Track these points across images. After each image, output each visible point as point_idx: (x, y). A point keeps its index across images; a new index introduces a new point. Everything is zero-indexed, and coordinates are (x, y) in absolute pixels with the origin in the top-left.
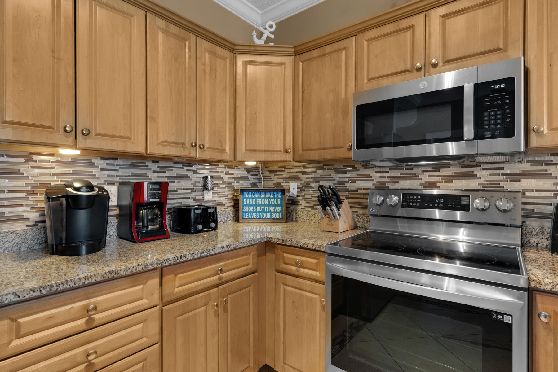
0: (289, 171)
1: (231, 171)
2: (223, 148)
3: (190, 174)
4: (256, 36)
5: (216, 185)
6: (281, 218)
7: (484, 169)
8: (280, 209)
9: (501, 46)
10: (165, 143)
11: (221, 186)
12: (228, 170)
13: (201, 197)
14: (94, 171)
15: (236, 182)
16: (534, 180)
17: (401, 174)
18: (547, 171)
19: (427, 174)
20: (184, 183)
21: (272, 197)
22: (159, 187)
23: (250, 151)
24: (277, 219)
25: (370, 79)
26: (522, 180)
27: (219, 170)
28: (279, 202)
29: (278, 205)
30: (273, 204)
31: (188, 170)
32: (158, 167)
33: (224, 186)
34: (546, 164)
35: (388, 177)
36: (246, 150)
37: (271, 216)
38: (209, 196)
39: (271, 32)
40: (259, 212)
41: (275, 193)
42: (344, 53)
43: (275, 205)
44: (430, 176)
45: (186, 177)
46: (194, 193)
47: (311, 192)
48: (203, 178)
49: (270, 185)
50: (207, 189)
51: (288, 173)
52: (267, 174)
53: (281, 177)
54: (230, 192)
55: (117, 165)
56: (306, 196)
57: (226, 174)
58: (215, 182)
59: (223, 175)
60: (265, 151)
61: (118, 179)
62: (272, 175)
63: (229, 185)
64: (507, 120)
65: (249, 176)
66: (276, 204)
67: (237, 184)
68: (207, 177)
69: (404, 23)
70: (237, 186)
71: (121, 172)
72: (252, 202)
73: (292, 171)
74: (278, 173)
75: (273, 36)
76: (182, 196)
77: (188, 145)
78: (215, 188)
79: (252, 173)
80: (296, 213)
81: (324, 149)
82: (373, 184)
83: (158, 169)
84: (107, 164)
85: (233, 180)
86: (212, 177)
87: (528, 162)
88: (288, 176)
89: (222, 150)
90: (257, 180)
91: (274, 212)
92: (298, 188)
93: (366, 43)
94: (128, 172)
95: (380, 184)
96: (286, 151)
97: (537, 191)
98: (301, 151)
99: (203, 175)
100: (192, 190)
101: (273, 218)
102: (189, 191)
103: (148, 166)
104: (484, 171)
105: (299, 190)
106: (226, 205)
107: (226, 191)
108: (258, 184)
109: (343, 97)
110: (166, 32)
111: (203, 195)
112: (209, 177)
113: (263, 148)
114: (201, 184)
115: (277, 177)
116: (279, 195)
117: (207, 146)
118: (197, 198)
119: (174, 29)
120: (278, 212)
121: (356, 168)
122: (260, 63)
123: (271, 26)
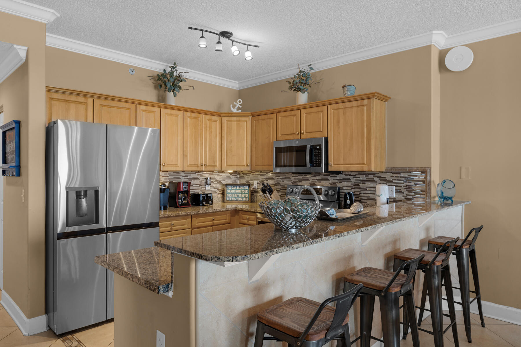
0: (253, 174)
1: (221, 174)
2: (216, 165)
3: (199, 177)
4: (232, 107)
5: (212, 182)
6: (248, 200)
7: (331, 177)
8: (247, 195)
9: (322, 131)
10: (191, 165)
11: (215, 183)
12: (219, 174)
13: (204, 189)
15: (224, 180)
16: (346, 182)
17: (302, 178)
19: (312, 178)
20: (197, 182)
21: (243, 189)
22: (187, 184)
23: (229, 165)
24: (246, 201)
25: (282, 135)
26: (343, 182)
27: (214, 174)
28: (247, 191)
29: (246, 193)
30: (244, 192)
31: (198, 175)
32: (184, 174)
33: (216, 183)
34: (349, 176)
35: (297, 179)
36: (227, 165)
37: (242, 199)
38: (208, 188)
39: (240, 105)
40: (236, 197)
41: (245, 186)
42: (272, 120)
43: (245, 193)
45: (197, 178)
46: (201, 187)
48: (206, 178)
49: (244, 181)
50: (208, 185)
51: (253, 175)
52: (242, 175)
53: (249, 177)
54: (220, 186)
55: (168, 174)
57: (218, 176)
58: (212, 180)
59: (216, 177)
60: (237, 165)
61: (168, 180)
62: (245, 176)
63: (220, 182)
64: (320, 160)
65: (231, 177)
66: (245, 192)
67: (224, 181)
68: (207, 178)
69: (293, 113)
70: (224, 182)
71: (170, 177)
72: (232, 191)
73: (255, 174)
74: (248, 175)
75: (241, 107)
76: (195, 188)
77: (199, 165)
78: (212, 184)
79: (233, 175)
80: (257, 198)
81: (264, 165)
82: (292, 183)
83: (185, 175)
84: (165, 174)
85: (222, 179)
86: (210, 178)
87: (344, 174)
88: (253, 177)
89: (215, 166)
90: (236, 179)
91: (244, 197)
92: (258, 184)
93: (280, 118)
94: (172, 177)
95: (294, 183)
96: (247, 165)
97: (347, 187)
98: (254, 166)
99: (205, 177)
100: (200, 185)
101: (243, 200)
102: (199, 185)
103: (180, 174)
105: (258, 185)
106: (218, 193)
107: (218, 185)
108: (237, 181)
109: (272, 141)
110: (190, 117)
111: (206, 187)
112: (209, 178)
113: (235, 164)
114: (204, 182)
115: (247, 177)
116: (247, 188)
117: (207, 165)
118: (203, 189)
119: (194, 115)
120: (246, 197)
122: (234, 121)
123: (240, 102)
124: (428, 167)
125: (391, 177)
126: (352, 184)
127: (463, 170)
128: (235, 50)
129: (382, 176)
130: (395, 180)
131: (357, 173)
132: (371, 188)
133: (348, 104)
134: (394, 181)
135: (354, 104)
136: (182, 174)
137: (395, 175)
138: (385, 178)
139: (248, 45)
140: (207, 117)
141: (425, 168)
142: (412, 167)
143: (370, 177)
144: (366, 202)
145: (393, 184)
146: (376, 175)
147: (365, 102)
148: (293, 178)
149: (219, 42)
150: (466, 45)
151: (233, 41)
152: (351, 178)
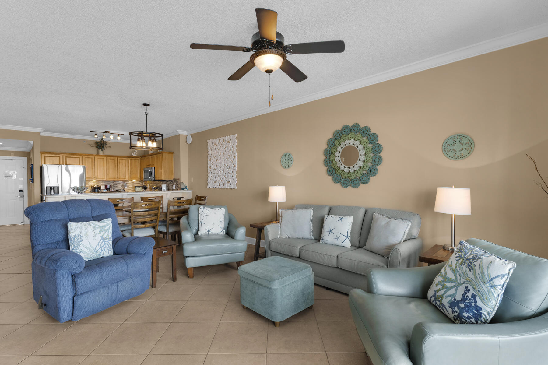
3: (121, 183)
5: (128, 185)
10: (111, 178)
14: (100, 183)
20: (119, 185)
45: (119, 184)
59: (131, 183)
63: (133, 185)
65: (140, 183)
70: (135, 185)
71: (104, 183)
72: (138, 189)
76: (119, 188)
77: (116, 178)
86: (127, 183)
89: (124, 178)
94: (106, 183)
96: (139, 178)
106: (132, 190)
110: (110, 159)
111: (125, 187)
114: (124, 185)
119: (112, 158)
122: (133, 160)
123: (136, 151)
128: (112, 137)
136: (112, 182)
139: (119, 134)
140: (119, 159)
149: (104, 135)
150: (190, 135)
151: (111, 134)
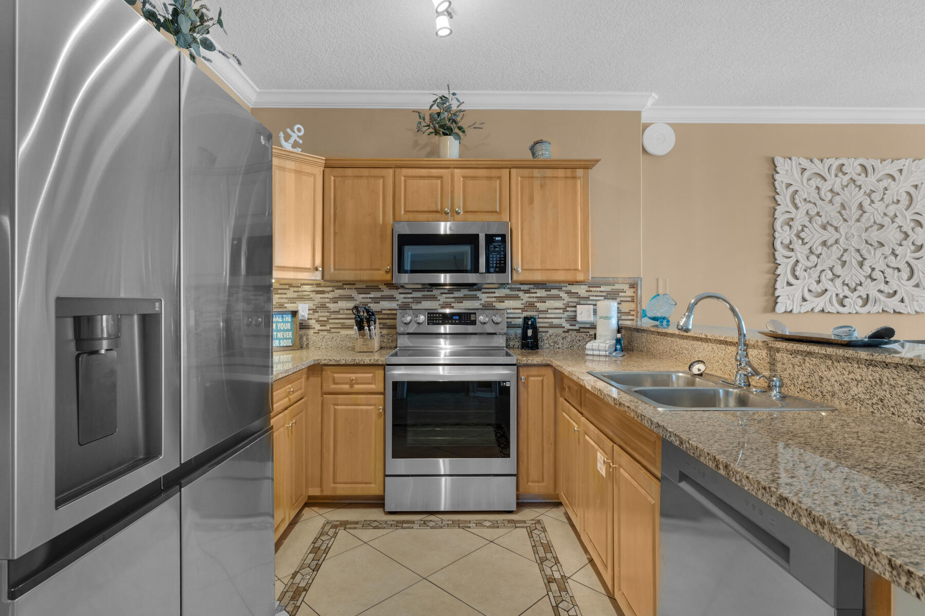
0: (296, 289)
4: (284, 137)
6: (291, 345)
7: (483, 293)
8: (290, 334)
9: (498, 210)
16: (511, 302)
17: (423, 295)
18: (518, 295)
19: (444, 295)
21: (281, 320)
24: (287, 346)
25: (407, 211)
26: (505, 301)
28: (288, 326)
29: (287, 330)
30: (282, 329)
34: (518, 291)
35: (411, 298)
37: (280, 343)
39: (298, 137)
41: (284, 316)
42: (381, 181)
43: (284, 330)
44: (446, 298)
47: (328, 314)
51: (294, 292)
53: (285, 296)
56: (321, 319)
64: (502, 262)
66: (286, 328)
69: (435, 172)
73: (300, 289)
74: (280, 291)
75: (301, 142)
80: (307, 339)
81: (360, 270)
82: (397, 305)
87: (508, 288)
88: (295, 295)
91: (283, 339)
92: (309, 310)
93: (403, 178)
95: (404, 305)
96: (316, 269)
97: (513, 309)
98: (332, 270)
101: (282, 345)
104: (483, 295)
105: (311, 312)
109: (381, 222)
116: (288, 318)
120: (288, 339)
121: (380, 289)
122: (290, 170)
123: (299, 130)
124: (639, 278)
125: (587, 291)
126: (522, 304)
127: (661, 282)
129: (573, 291)
130: (593, 296)
131: (532, 286)
132: (555, 309)
133: (549, 172)
134: (591, 298)
135: (561, 173)
137: (591, 289)
138: (578, 293)
141: (634, 278)
142: (617, 278)
143: (554, 292)
144: (547, 332)
145: (589, 302)
146: (563, 289)
147: (580, 172)
148: (402, 296)
150: (668, 124)
152: (521, 294)
